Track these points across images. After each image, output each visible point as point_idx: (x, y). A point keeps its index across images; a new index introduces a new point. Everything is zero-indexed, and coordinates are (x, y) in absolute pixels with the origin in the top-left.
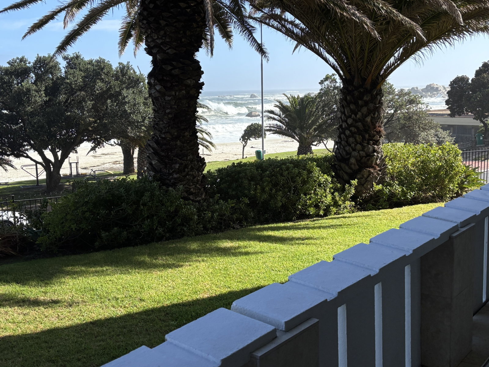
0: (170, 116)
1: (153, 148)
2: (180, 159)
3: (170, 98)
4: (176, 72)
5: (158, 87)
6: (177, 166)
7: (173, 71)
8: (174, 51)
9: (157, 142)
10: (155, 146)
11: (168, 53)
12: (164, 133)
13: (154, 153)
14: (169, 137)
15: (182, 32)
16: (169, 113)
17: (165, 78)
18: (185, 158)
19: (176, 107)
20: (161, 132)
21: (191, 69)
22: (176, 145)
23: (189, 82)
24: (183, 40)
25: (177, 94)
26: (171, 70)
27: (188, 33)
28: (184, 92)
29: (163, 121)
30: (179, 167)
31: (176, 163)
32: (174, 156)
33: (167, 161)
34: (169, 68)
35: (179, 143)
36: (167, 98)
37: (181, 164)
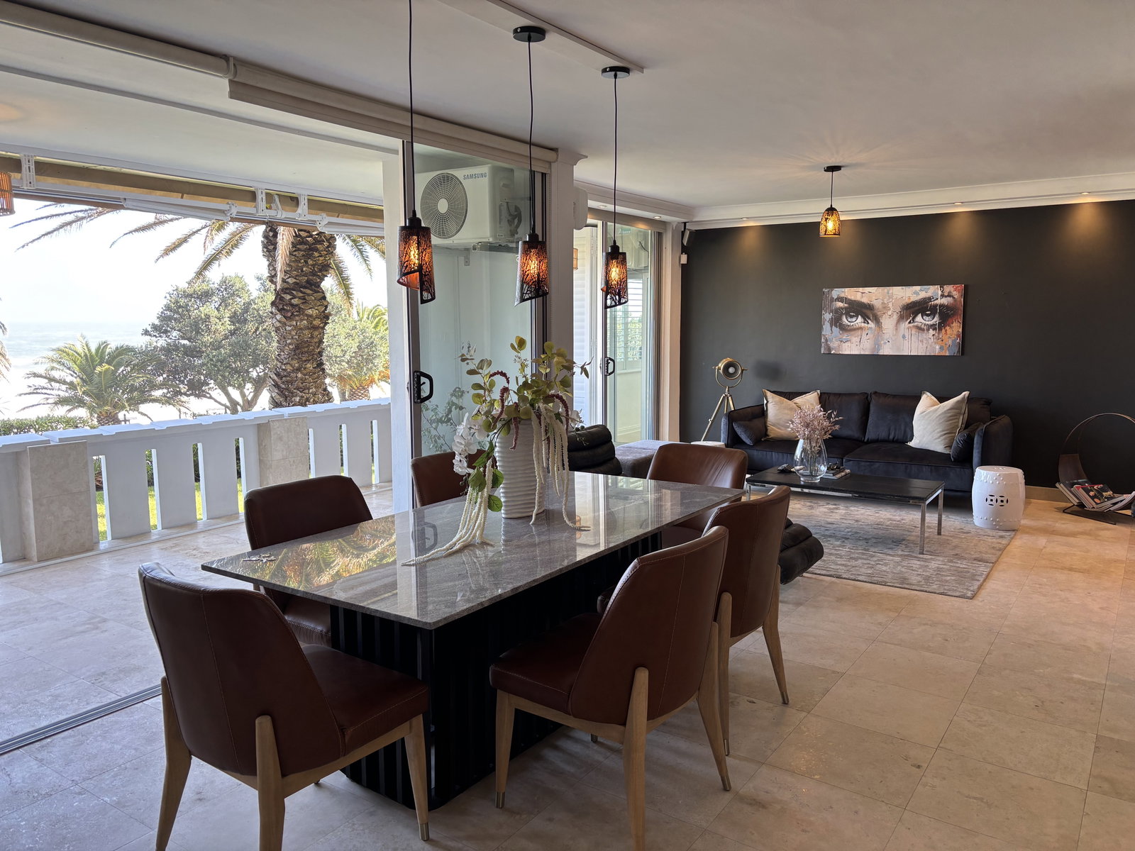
0: (291, 347)
1: (273, 380)
2: (301, 392)
3: (290, 328)
4: (295, 301)
5: (279, 317)
6: (297, 399)
7: (292, 301)
8: (294, 280)
9: (278, 374)
10: (276, 378)
11: (287, 283)
12: (285, 364)
13: (274, 386)
14: (289, 368)
15: (302, 261)
16: (290, 344)
17: (285, 307)
18: (307, 391)
19: (297, 337)
20: (282, 363)
21: (313, 298)
22: (297, 377)
23: (310, 312)
24: (304, 269)
25: (298, 323)
26: (291, 299)
27: (310, 262)
28: (305, 322)
29: (283, 352)
30: (300, 400)
31: (296, 396)
32: (295, 389)
33: (287, 393)
34: (288, 297)
35: (299, 375)
36: (288, 328)
37: (302, 397)
